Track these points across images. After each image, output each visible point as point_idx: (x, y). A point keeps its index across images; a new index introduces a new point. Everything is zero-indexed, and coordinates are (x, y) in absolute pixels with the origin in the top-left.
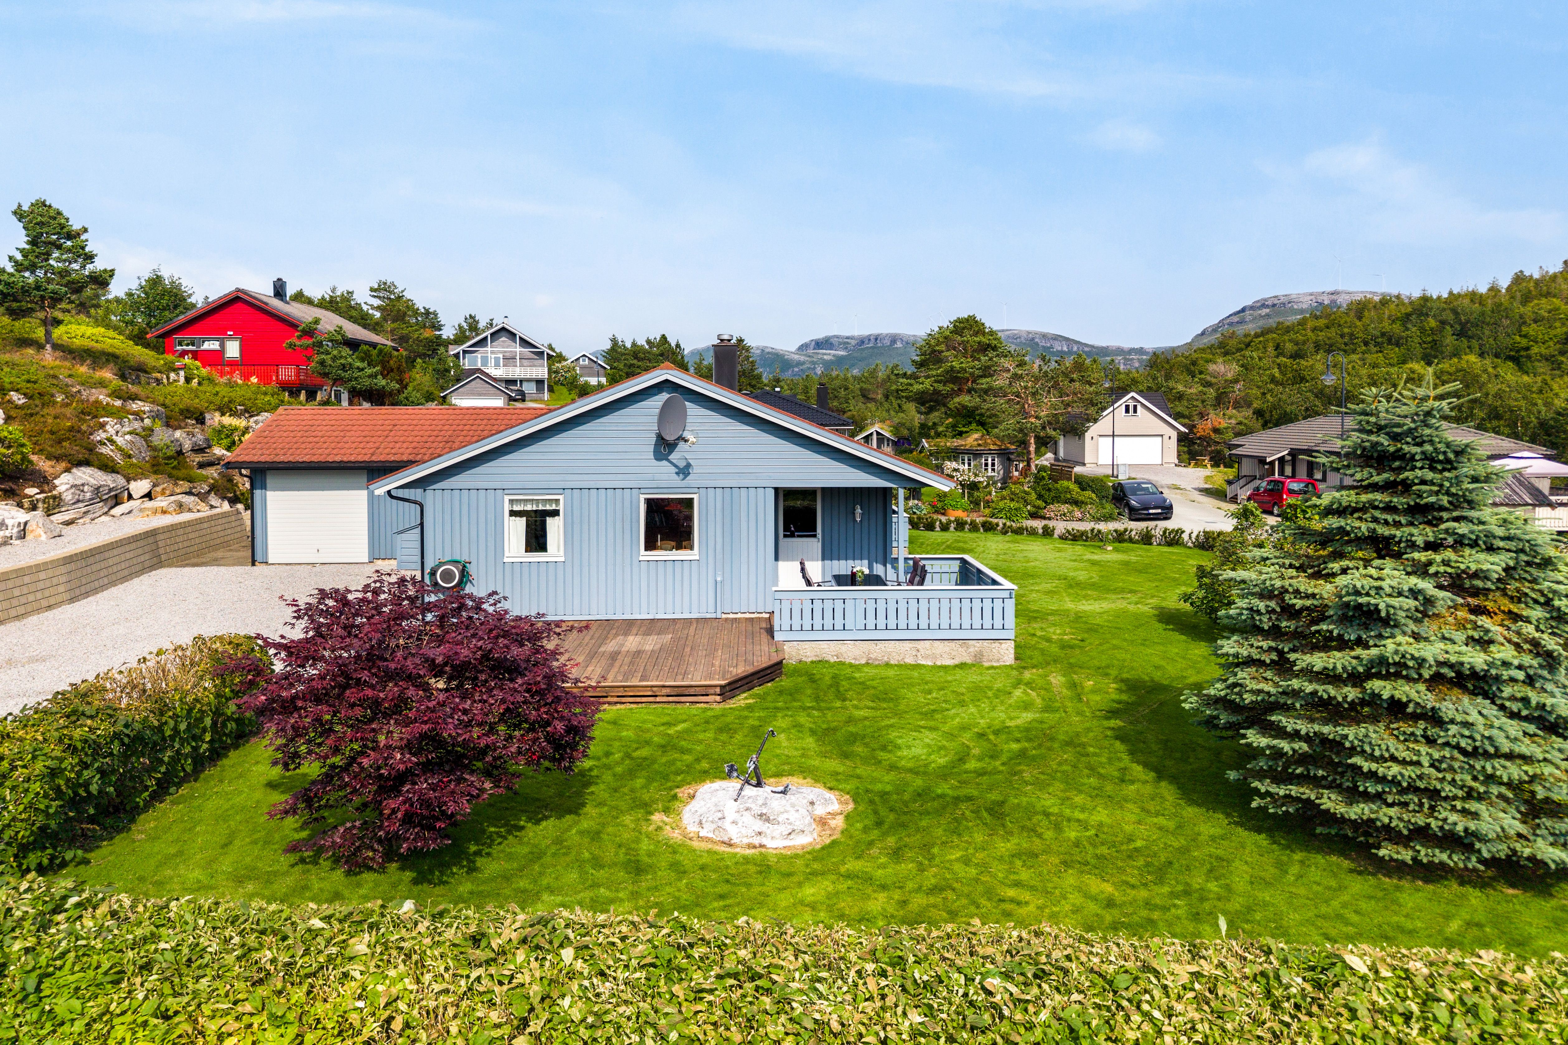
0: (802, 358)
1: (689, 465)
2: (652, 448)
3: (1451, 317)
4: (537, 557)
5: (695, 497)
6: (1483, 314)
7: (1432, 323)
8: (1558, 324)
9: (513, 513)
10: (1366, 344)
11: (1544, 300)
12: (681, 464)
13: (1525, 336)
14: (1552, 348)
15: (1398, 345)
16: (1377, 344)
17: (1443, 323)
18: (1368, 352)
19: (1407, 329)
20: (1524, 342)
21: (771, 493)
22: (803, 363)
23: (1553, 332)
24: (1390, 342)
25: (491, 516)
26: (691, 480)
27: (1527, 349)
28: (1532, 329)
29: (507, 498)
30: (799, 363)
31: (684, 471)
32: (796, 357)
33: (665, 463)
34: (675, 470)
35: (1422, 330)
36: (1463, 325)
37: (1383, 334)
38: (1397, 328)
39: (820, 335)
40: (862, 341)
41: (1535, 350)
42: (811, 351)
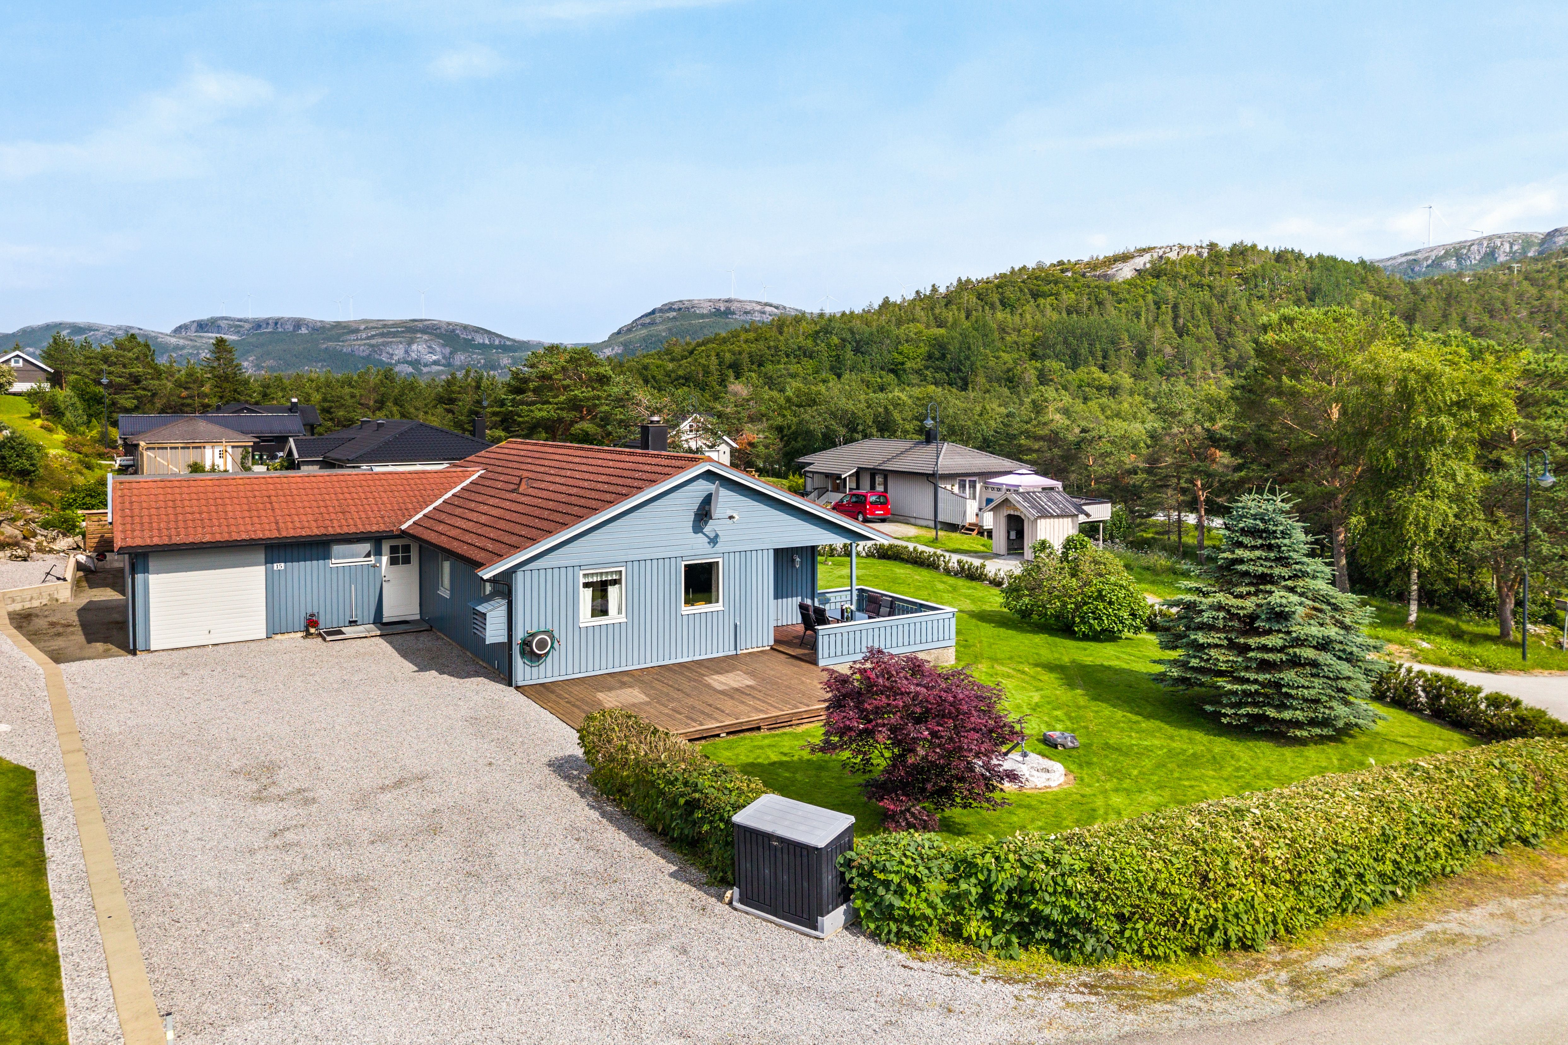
0: (182, 342)
1: (717, 536)
2: (691, 524)
3: (849, 336)
4: (602, 621)
5: (720, 560)
6: (872, 334)
7: (836, 340)
8: (922, 344)
9: (586, 585)
10: (788, 356)
11: (911, 325)
12: (712, 535)
13: (901, 353)
14: (919, 364)
15: (811, 357)
16: (796, 356)
17: (843, 340)
18: (790, 363)
19: (817, 345)
20: (900, 358)
21: (771, 553)
22: (183, 348)
23: (919, 351)
24: (805, 355)
25: (570, 590)
26: (719, 547)
27: (903, 364)
28: (905, 348)
29: (582, 573)
30: (177, 348)
31: (714, 541)
32: (173, 340)
33: (700, 535)
34: (707, 540)
35: (829, 345)
36: (858, 342)
37: (800, 348)
38: (809, 343)
39: (204, 316)
40: (258, 325)
41: (908, 365)
42: (192, 334)
